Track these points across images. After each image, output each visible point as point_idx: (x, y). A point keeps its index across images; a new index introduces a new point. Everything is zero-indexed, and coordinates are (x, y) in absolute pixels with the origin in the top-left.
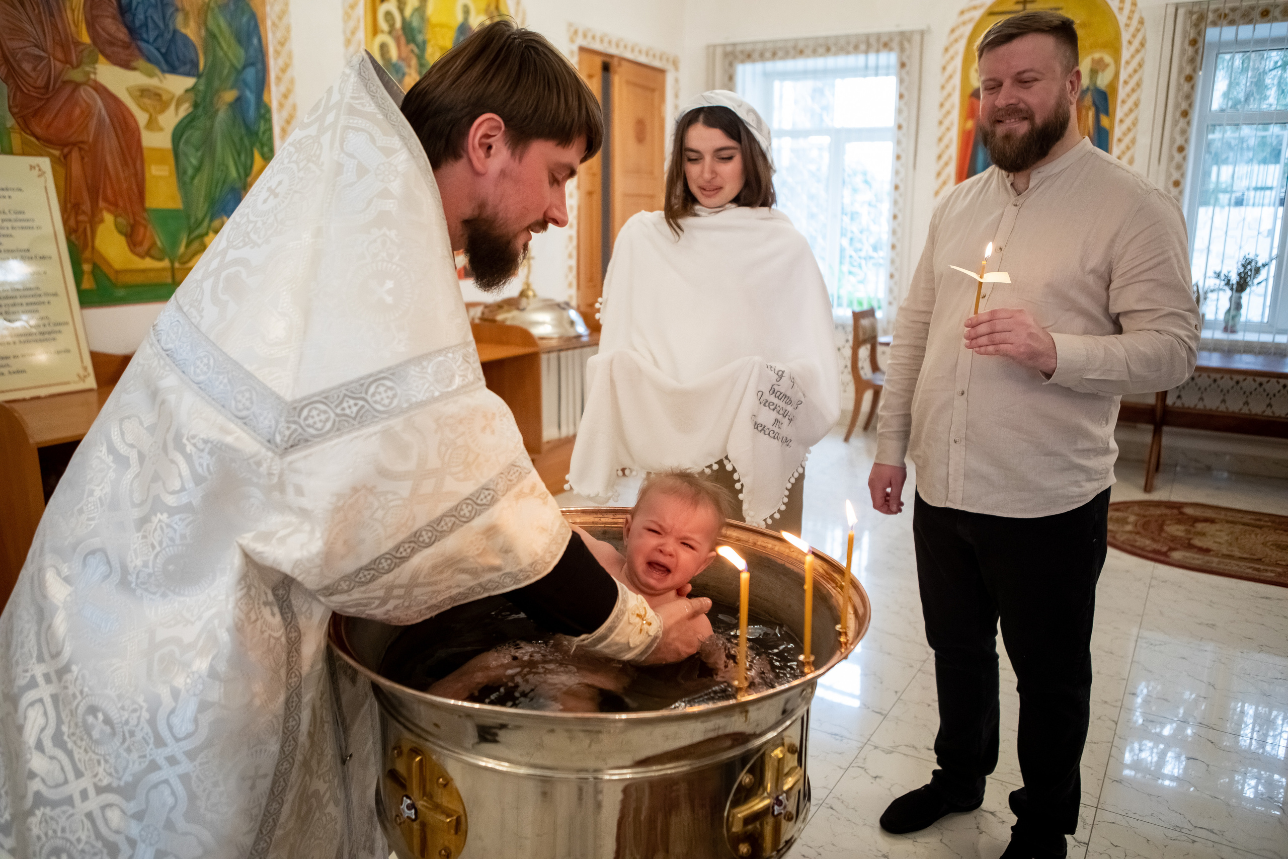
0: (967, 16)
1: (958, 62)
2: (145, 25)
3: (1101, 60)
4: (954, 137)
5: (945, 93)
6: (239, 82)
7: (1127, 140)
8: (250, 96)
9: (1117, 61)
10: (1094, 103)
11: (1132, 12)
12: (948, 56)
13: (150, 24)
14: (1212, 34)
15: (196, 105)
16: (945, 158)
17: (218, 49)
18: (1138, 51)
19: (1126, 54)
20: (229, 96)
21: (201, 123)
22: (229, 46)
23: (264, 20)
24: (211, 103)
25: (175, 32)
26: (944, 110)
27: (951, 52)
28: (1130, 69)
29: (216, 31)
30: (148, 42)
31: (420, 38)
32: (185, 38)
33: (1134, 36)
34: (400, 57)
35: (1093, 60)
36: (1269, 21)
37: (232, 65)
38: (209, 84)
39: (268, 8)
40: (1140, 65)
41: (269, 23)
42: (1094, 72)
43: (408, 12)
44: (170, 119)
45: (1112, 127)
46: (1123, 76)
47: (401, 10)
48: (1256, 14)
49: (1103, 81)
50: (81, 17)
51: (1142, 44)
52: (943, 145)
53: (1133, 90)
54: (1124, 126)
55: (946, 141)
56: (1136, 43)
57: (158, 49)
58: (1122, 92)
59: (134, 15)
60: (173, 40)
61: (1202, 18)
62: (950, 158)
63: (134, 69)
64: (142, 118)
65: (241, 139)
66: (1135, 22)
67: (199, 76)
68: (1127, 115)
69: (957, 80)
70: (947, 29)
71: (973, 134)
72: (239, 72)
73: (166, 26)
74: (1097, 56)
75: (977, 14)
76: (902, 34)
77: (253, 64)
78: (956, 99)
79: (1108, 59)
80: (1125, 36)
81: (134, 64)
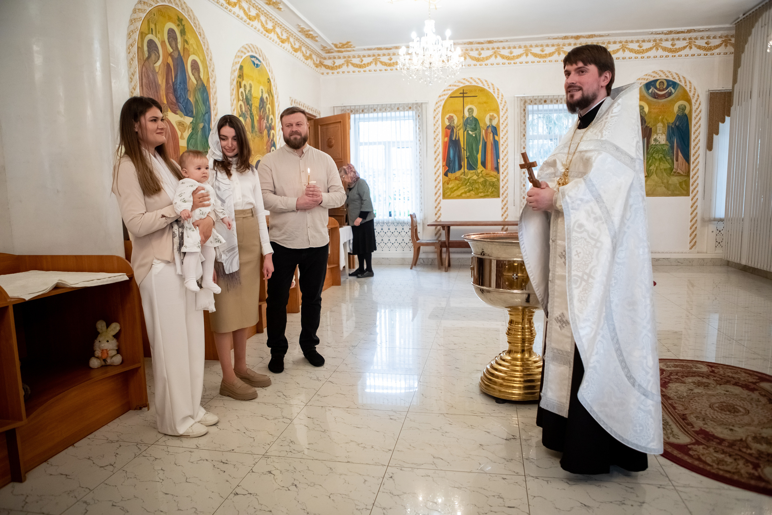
0: (442, 98)
1: (440, 115)
2: (180, 96)
3: (493, 115)
4: (440, 144)
5: (436, 127)
6: (204, 121)
7: (505, 145)
8: (207, 125)
9: (499, 116)
10: (492, 131)
11: (502, 98)
12: (436, 113)
13: (182, 97)
14: (530, 107)
15: (193, 129)
16: (437, 153)
17: (198, 107)
18: (505, 113)
19: (501, 114)
20: (201, 125)
21: (194, 137)
22: (201, 105)
23: (210, 95)
24: (197, 128)
25: (188, 99)
26: (436, 134)
27: (437, 111)
28: (504, 119)
29: (198, 99)
30: (180, 103)
31: (250, 102)
32: (190, 100)
33: (504, 107)
34: (245, 111)
35: (490, 115)
36: (547, 104)
37: (202, 113)
38: (196, 121)
39: (211, 90)
40: (507, 118)
41: (211, 96)
42: (491, 120)
43: (247, 92)
44: (187, 134)
45: (499, 140)
46: (501, 122)
47: (245, 91)
48: (543, 101)
49: (494, 123)
50: (164, 93)
51: (507, 110)
52: (436, 147)
53: (505, 127)
54: (504, 140)
55: (437, 146)
56: (505, 109)
57: (183, 106)
58: (501, 127)
59: (177, 92)
60: (187, 103)
61: (525, 102)
62: (440, 152)
63: (177, 114)
64: (179, 134)
65: (205, 143)
66: (503, 102)
67: (193, 117)
68: (504, 136)
69: (440, 122)
70: (435, 103)
71: (448, 142)
72: (204, 116)
73: (185, 97)
74: (491, 114)
75: (446, 97)
76: (417, 104)
77: (207, 113)
78: (440, 129)
79: (495, 115)
80: (501, 107)
81: (177, 112)
